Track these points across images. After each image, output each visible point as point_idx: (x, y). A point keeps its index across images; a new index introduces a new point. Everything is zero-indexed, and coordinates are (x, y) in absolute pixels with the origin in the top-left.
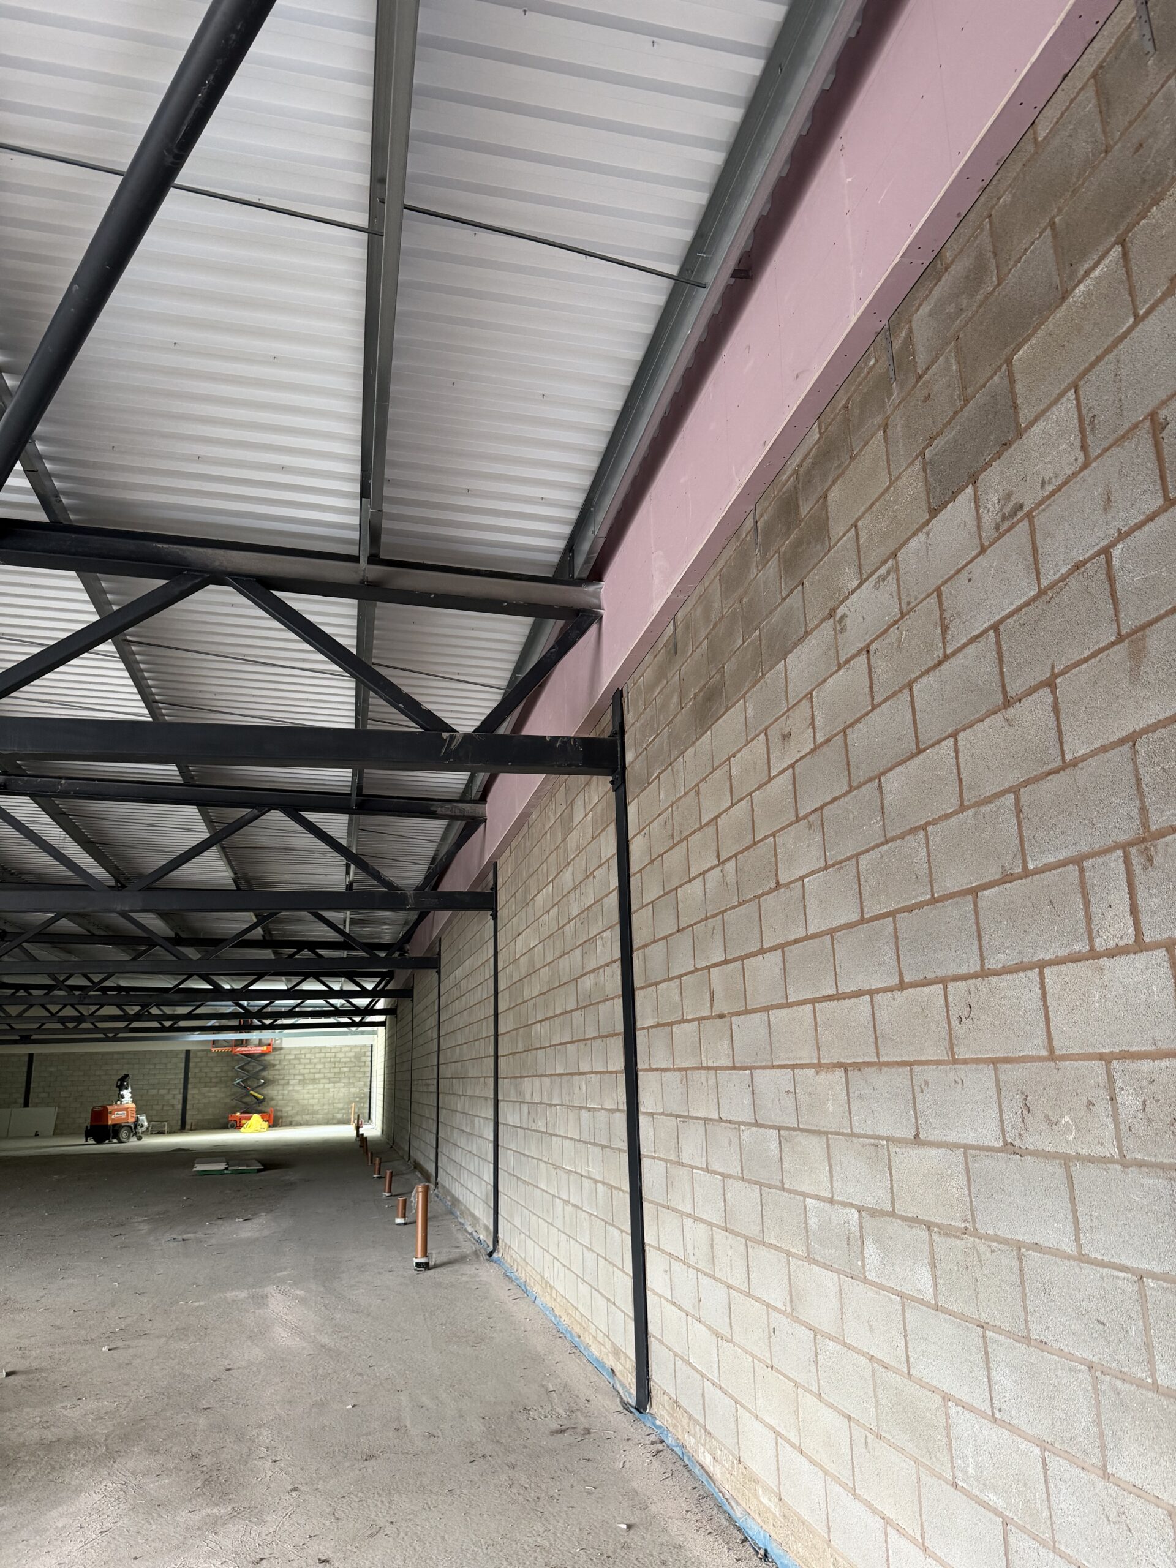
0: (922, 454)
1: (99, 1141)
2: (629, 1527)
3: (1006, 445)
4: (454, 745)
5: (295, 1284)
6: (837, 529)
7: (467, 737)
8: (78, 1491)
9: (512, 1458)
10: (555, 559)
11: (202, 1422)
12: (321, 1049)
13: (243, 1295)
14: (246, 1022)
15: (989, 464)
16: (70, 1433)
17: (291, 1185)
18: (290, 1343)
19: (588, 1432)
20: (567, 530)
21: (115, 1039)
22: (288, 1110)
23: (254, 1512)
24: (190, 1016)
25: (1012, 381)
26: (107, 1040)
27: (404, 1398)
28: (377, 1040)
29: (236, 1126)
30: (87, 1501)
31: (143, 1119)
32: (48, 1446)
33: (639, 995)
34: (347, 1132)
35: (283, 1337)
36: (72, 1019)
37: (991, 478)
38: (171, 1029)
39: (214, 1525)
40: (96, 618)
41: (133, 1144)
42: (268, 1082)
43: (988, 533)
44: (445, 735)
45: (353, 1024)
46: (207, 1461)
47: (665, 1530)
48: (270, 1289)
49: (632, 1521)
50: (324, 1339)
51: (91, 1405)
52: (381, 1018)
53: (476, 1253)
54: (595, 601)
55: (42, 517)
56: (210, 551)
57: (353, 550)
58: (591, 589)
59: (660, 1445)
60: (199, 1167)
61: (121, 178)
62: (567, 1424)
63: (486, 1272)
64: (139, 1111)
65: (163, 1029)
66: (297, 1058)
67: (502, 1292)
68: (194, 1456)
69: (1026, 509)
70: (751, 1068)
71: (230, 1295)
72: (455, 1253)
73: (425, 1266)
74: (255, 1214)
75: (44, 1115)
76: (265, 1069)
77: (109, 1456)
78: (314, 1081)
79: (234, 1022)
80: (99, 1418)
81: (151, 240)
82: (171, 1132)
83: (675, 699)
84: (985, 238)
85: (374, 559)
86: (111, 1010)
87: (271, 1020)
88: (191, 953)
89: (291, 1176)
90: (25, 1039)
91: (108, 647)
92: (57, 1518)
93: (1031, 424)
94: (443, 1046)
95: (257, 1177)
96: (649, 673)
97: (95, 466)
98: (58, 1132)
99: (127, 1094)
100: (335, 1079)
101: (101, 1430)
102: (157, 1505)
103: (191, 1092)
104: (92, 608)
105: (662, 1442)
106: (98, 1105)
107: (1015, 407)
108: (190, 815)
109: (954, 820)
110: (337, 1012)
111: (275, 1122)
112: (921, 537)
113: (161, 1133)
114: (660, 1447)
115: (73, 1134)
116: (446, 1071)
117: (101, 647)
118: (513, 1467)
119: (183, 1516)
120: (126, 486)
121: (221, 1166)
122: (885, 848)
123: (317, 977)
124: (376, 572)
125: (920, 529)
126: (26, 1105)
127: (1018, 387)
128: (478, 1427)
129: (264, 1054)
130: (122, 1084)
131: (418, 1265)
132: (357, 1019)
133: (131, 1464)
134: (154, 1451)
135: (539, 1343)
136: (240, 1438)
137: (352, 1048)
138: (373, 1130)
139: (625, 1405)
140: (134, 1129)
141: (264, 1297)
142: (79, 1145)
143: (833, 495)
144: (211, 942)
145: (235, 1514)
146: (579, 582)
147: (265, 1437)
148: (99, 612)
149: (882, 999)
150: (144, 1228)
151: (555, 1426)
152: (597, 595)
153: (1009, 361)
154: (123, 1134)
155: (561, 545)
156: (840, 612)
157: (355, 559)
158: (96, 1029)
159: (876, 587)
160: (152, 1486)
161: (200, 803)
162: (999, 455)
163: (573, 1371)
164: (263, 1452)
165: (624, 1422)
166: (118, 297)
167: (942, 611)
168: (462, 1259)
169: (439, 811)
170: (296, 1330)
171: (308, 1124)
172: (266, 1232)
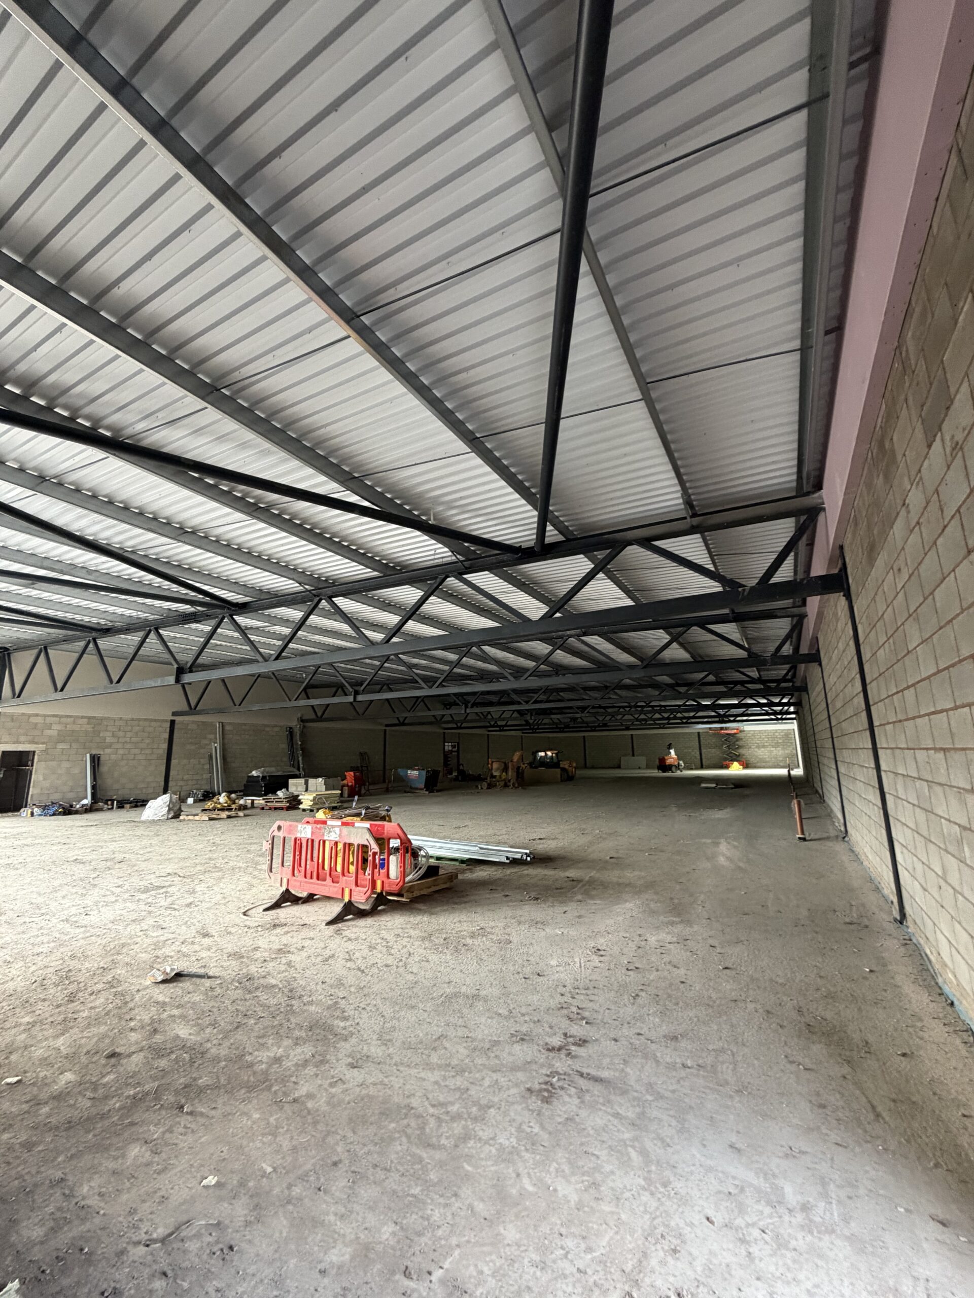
0: (921, 416)
1: (664, 772)
2: (871, 971)
3: (948, 408)
4: (746, 593)
5: (735, 839)
6: (899, 457)
7: (752, 588)
8: (626, 901)
9: (818, 929)
10: (794, 484)
11: (678, 887)
12: (765, 731)
13: (709, 841)
14: (722, 719)
15: (944, 420)
16: (628, 882)
17: (748, 796)
18: (724, 864)
19: (867, 927)
20: (795, 470)
21: (663, 728)
22: (753, 760)
23: (689, 923)
24: (694, 717)
25: (945, 373)
26: (660, 728)
27: (771, 895)
28: (794, 726)
29: (727, 767)
30: (628, 905)
31: (681, 762)
32: (619, 884)
33: (872, 708)
34: (783, 772)
35: (722, 860)
36: (643, 720)
37: (945, 426)
38: (686, 723)
39: (672, 923)
40: (593, 566)
41: (678, 773)
42: (739, 747)
43: (949, 458)
44: (740, 589)
45: (777, 719)
46: (676, 901)
47: (893, 978)
48: (722, 840)
49: (874, 969)
50: (741, 864)
51: (636, 873)
52: (793, 716)
53: (837, 837)
54: (820, 501)
55: (564, 539)
56: (625, 533)
57: (683, 514)
58: (816, 495)
59: (908, 941)
60: (703, 785)
61: (544, 425)
62: (855, 921)
63: (839, 847)
64: (679, 759)
65: (683, 723)
66: (753, 735)
67: (845, 858)
68: (671, 899)
69: (960, 443)
70: (914, 749)
71: (704, 840)
72: (825, 835)
73: (804, 839)
74: (725, 808)
75: (642, 760)
76: (737, 741)
77: (639, 892)
78: (764, 747)
79: (717, 719)
80: (639, 878)
81: (561, 436)
82: (696, 769)
83: (860, 550)
84: (923, 294)
85: (694, 515)
86: (657, 716)
87: (735, 719)
88: (682, 689)
89: (747, 791)
90: (628, 729)
91: (601, 575)
92: (618, 908)
93: (955, 395)
94: (816, 731)
95: (731, 791)
96: (850, 536)
97: (577, 514)
98: (648, 767)
99: (672, 751)
100: (776, 746)
101: (639, 883)
102: (653, 912)
103: (703, 751)
104: (590, 563)
105: (911, 940)
106: (661, 756)
107: (948, 387)
108: (661, 633)
109: (961, 617)
110: (767, 714)
111: (746, 766)
112: (926, 462)
113: (692, 769)
114: (908, 942)
115: (653, 768)
116: (818, 744)
117: (598, 576)
118: (817, 933)
119: (662, 918)
120: (589, 517)
121: (714, 785)
122: (940, 632)
123: (751, 698)
124: (696, 521)
125: (926, 457)
126: (633, 755)
127: (948, 375)
128: (805, 913)
129: (735, 734)
130: (670, 747)
131: (800, 838)
132: (779, 717)
133: (647, 896)
134: (656, 893)
135: (856, 883)
136: (691, 895)
137: (783, 730)
138: (798, 772)
139: (895, 920)
140: (678, 767)
141: (718, 844)
142: (656, 773)
143: (895, 438)
144: (690, 684)
145: (682, 922)
146: (808, 494)
147: (702, 897)
148: (593, 563)
149: (951, 713)
150: (674, 809)
151: (847, 920)
152: (821, 497)
153: (942, 361)
154: (674, 769)
155: (795, 477)
156: (907, 501)
157: (685, 518)
158: (656, 724)
159: (917, 488)
160: (652, 905)
161: (664, 628)
162: (946, 415)
163: (871, 899)
164: (699, 902)
165: (891, 928)
166: (558, 458)
167: (940, 501)
168: (828, 838)
169: (779, 614)
170: (728, 858)
171: (764, 767)
172: (728, 816)
